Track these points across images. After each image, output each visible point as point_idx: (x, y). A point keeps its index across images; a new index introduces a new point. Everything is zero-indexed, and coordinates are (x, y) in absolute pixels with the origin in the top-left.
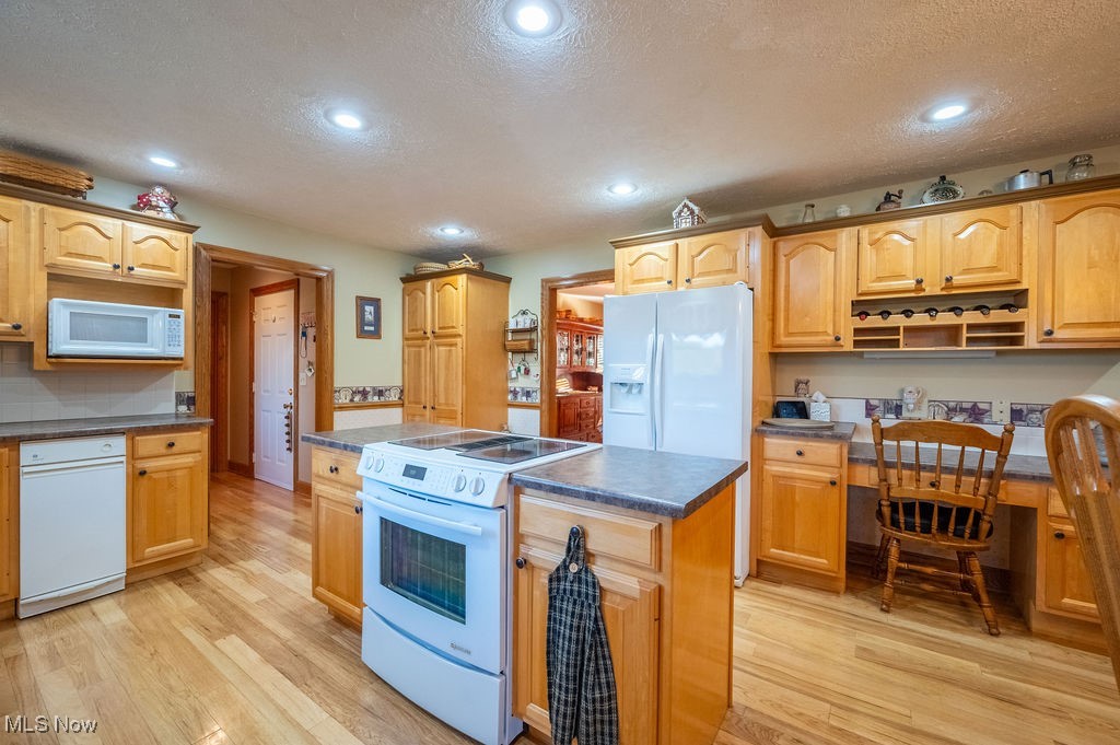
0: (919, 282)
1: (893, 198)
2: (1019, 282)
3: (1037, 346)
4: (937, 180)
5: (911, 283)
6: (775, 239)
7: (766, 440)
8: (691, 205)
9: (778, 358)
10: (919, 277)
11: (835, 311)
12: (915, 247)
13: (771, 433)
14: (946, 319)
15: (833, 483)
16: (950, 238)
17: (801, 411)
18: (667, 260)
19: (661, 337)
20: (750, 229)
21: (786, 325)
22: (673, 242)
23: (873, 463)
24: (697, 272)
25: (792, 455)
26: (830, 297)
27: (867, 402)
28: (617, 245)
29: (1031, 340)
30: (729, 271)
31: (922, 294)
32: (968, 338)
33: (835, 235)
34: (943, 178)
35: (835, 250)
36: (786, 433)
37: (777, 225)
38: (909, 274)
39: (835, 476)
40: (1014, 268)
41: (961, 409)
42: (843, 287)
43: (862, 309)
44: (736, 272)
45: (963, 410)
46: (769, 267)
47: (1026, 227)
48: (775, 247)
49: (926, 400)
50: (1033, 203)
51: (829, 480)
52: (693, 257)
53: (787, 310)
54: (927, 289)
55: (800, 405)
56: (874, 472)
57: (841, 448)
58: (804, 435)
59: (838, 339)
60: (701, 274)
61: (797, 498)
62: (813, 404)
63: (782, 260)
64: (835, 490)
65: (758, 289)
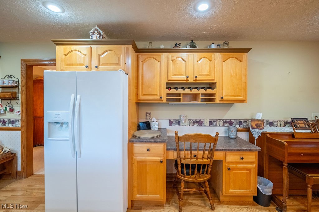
0: (187, 77)
1: (178, 45)
2: (214, 80)
3: (219, 102)
4: (190, 42)
5: (184, 77)
6: (138, 54)
7: (135, 145)
8: (99, 30)
9: (139, 105)
10: (187, 76)
11: (160, 86)
12: (186, 64)
13: (136, 142)
14: (195, 91)
15: (161, 162)
16: (196, 62)
17: (148, 126)
18: (85, 55)
19: (78, 96)
20: (126, 46)
21: (142, 91)
22: (89, 46)
23: (175, 150)
24: (101, 62)
25: (145, 151)
26: (158, 80)
27: (170, 120)
28: (58, 43)
29: (217, 100)
30: (117, 64)
31: (188, 82)
32: (201, 98)
33: (160, 55)
34: (192, 41)
35: (160, 61)
36: (143, 142)
37: (138, 48)
38: (184, 74)
39: (162, 158)
40: (213, 75)
41: (196, 121)
42: (163, 76)
43: (169, 86)
44: (120, 65)
45: (197, 122)
46: (135, 65)
47: (216, 61)
48: (137, 57)
49: (187, 119)
50: (218, 54)
51: (160, 160)
52: (99, 55)
53: (143, 84)
54: (190, 80)
55: (147, 123)
56: (175, 153)
57: (164, 146)
58: (150, 142)
59: (161, 98)
60: (103, 65)
61: (148, 170)
62: (152, 123)
63: (141, 63)
64: (162, 164)
65: (130, 74)
